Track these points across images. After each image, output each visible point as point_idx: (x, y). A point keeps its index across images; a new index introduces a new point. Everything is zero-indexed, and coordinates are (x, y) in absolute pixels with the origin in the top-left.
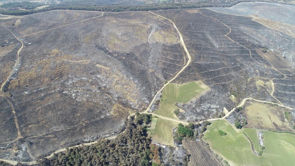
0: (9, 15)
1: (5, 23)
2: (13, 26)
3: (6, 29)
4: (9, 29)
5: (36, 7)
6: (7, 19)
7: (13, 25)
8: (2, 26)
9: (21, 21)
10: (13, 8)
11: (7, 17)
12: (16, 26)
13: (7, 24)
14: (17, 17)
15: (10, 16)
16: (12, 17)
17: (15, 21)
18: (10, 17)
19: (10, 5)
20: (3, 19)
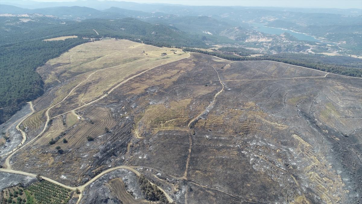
1: (216, 65)
4: (217, 71)
5: (250, 55)
7: (222, 68)
8: (213, 67)
9: (230, 66)
10: (229, 52)
11: (220, 59)
12: (224, 70)
13: (218, 66)
15: (223, 59)
17: (225, 65)
19: (227, 49)
20: (216, 62)
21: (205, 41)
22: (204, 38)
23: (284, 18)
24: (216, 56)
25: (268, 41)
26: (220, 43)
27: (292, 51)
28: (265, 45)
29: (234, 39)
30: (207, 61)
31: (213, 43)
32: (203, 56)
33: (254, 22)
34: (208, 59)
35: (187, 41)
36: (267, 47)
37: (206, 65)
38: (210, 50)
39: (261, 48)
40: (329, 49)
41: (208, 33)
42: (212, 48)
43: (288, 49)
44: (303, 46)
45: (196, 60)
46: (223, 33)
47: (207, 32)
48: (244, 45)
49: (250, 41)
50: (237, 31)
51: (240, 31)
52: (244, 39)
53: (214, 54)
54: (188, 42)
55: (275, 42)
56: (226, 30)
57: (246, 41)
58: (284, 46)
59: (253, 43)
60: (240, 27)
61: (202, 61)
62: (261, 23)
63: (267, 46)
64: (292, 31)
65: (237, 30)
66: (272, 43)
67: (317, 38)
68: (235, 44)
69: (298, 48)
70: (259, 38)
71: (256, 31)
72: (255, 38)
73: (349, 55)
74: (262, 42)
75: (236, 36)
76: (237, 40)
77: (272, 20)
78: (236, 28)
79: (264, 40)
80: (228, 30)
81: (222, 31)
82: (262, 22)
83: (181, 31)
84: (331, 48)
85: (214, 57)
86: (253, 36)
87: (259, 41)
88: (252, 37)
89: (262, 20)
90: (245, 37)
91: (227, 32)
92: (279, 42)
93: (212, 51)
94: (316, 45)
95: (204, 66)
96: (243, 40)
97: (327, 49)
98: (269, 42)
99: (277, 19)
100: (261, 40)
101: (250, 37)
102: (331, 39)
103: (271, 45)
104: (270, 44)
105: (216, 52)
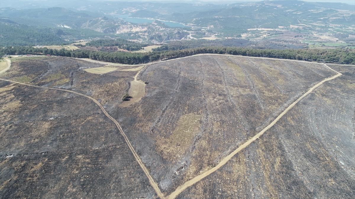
0: (107, 61)
1: (101, 90)
2: (127, 104)
3: (106, 117)
4: (116, 119)
5: (142, 48)
6: (105, 72)
7: (127, 99)
8: (92, 102)
9: (145, 85)
10: (109, 48)
11: (103, 65)
12: (136, 105)
13: (108, 93)
14: (126, 68)
15: (108, 63)
16: (113, 67)
17: (129, 84)
18: (109, 68)
19: (101, 42)
20: (95, 74)
21: (62, 36)
22: (60, 32)
23: (145, 8)
24: (88, 57)
25: (142, 30)
26: (86, 38)
27: (173, 39)
28: (141, 35)
29: (102, 32)
30: (67, 80)
31: (75, 39)
32: (54, 62)
33: (116, 14)
34: (69, 71)
35: (28, 38)
36: (145, 38)
37: (65, 96)
38: (71, 48)
39: (138, 39)
40: (206, 34)
41: (65, 26)
42: (75, 44)
43: (169, 37)
44: (183, 33)
45: (25, 82)
46: (85, 26)
47: (63, 25)
48: (116, 37)
49: (122, 32)
50: (102, 22)
51: (107, 22)
52: (114, 30)
53: (83, 54)
54: (31, 39)
55: (151, 31)
56: (88, 22)
57: (118, 32)
58: (164, 34)
59: (126, 34)
60: (105, 17)
61: (48, 80)
62: (123, 14)
63: (144, 35)
64: (159, 20)
65: (102, 20)
66: (149, 32)
67: (186, 24)
68: (105, 36)
69: (179, 35)
70: (131, 27)
71: (125, 22)
72: (127, 28)
73: (226, 38)
74: (137, 32)
75: (103, 27)
76: (105, 32)
77: (134, 11)
78: (100, 18)
79: (138, 29)
80: (91, 22)
81: (84, 24)
82: (125, 14)
83: (19, 25)
84: (207, 32)
85: (86, 62)
86: (124, 26)
87: (133, 31)
88: (123, 28)
89: (124, 11)
90: (114, 28)
91: (90, 24)
92: (156, 30)
93: (76, 48)
94: (192, 30)
95: (57, 102)
96: (113, 32)
97: (204, 34)
98: (145, 32)
99: (138, 10)
100: (134, 30)
101: (121, 27)
102: (199, 25)
103: (148, 35)
104: (146, 34)
105: (85, 48)
